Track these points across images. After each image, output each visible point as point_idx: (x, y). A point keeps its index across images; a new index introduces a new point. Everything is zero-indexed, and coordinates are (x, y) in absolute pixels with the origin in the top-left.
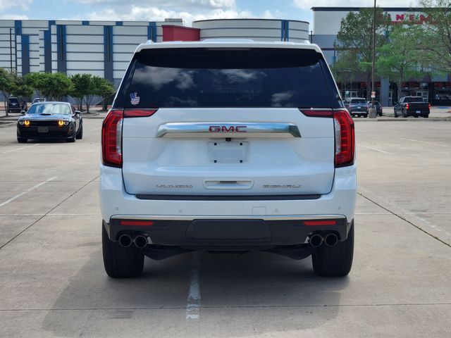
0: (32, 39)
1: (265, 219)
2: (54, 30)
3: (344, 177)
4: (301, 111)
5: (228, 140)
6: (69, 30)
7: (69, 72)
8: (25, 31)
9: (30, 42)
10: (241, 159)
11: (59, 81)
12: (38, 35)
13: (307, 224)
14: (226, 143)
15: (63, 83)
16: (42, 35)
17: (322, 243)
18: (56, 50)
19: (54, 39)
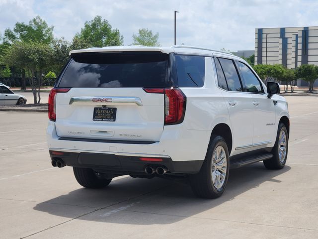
0: (289, 41)
1: (116, 154)
2: (300, 34)
4: (144, 89)
6: (311, 34)
7: (309, 63)
8: (287, 35)
9: (288, 43)
12: (291, 38)
13: (143, 159)
16: (294, 38)
17: (153, 172)
18: (301, 48)
19: (300, 40)
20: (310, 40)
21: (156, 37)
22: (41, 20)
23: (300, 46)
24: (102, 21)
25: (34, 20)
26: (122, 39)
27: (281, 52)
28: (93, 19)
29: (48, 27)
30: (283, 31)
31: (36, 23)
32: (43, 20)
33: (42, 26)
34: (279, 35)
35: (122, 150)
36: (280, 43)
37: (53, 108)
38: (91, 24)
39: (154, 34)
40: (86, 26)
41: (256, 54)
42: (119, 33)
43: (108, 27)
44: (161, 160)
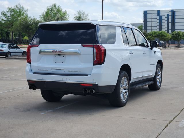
0: (163, 18)
1: (66, 82)
2: (170, 14)
3: (97, 69)
4: (82, 45)
5: (59, 55)
6: (176, 13)
8: (161, 15)
9: (162, 19)
10: (63, 62)
11: (162, 34)
12: (165, 16)
13: (82, 85)
14: (59, 56)
15: (164, 35)
16: (166, 16)
17: (87, 92)
18: (171, 22)
19: (170, 17)
20: (176, 17)
21: (87, 15)
22: (20, 6)
23: (170, 21)
24: (57, 6)
25: (16, 6)
26: (68, 16)
27: (158, 24)
28: (52, 5)
29: (25, 9)
30: (159, 12)
31: (17, 8)
32: (22, 6)
33: (21, 9)
34: (156, 14)
35: (70, 79)
36: (158, 19)
37: (29, 56)
38: (50, 8)
39: (86, 14)
40: (47, 9)
41: (143, 26)
42: (66, 13)
43: (60, 10)
44: (92, 85)
